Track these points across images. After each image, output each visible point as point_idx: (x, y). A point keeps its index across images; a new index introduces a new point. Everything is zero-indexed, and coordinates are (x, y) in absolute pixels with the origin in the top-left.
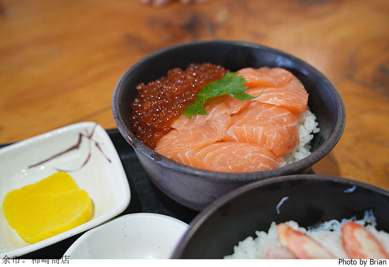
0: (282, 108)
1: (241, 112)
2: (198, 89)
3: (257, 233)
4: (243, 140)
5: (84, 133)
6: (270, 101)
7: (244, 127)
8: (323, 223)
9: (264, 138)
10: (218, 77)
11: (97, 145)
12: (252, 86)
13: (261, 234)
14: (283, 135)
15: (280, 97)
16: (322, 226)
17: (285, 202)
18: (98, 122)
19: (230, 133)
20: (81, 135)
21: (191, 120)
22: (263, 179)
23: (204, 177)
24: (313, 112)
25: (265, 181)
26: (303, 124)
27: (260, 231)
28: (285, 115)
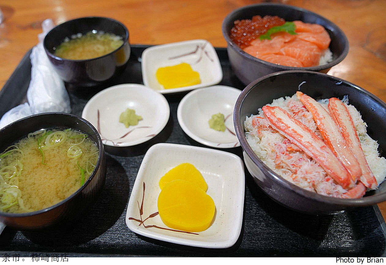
0: (313, 43)
1: (289, 42)
2: (268, 28)
3: (286, 97)
4: (288, 55)
5: (200, 46)
6: (307, 39)
7: (290, 49)
8: (321, 99)
9: (300, 56)
10: (281, 24)
11: (206, 53)
12: (298, 31)
13: (288, 98)
14: (310, 56)
15: (314, 37)
16: (320, 101)
17: (304, 83)
18: (209, 40)
19: (282, 50)
20: (198, 47)
21: (262, 42)
22: (295, 70)
23: (265, 64)
24: (331, 51)
25: (296, 71)
26: (324, 56)
27: (287, 96)
28: (315, 47)
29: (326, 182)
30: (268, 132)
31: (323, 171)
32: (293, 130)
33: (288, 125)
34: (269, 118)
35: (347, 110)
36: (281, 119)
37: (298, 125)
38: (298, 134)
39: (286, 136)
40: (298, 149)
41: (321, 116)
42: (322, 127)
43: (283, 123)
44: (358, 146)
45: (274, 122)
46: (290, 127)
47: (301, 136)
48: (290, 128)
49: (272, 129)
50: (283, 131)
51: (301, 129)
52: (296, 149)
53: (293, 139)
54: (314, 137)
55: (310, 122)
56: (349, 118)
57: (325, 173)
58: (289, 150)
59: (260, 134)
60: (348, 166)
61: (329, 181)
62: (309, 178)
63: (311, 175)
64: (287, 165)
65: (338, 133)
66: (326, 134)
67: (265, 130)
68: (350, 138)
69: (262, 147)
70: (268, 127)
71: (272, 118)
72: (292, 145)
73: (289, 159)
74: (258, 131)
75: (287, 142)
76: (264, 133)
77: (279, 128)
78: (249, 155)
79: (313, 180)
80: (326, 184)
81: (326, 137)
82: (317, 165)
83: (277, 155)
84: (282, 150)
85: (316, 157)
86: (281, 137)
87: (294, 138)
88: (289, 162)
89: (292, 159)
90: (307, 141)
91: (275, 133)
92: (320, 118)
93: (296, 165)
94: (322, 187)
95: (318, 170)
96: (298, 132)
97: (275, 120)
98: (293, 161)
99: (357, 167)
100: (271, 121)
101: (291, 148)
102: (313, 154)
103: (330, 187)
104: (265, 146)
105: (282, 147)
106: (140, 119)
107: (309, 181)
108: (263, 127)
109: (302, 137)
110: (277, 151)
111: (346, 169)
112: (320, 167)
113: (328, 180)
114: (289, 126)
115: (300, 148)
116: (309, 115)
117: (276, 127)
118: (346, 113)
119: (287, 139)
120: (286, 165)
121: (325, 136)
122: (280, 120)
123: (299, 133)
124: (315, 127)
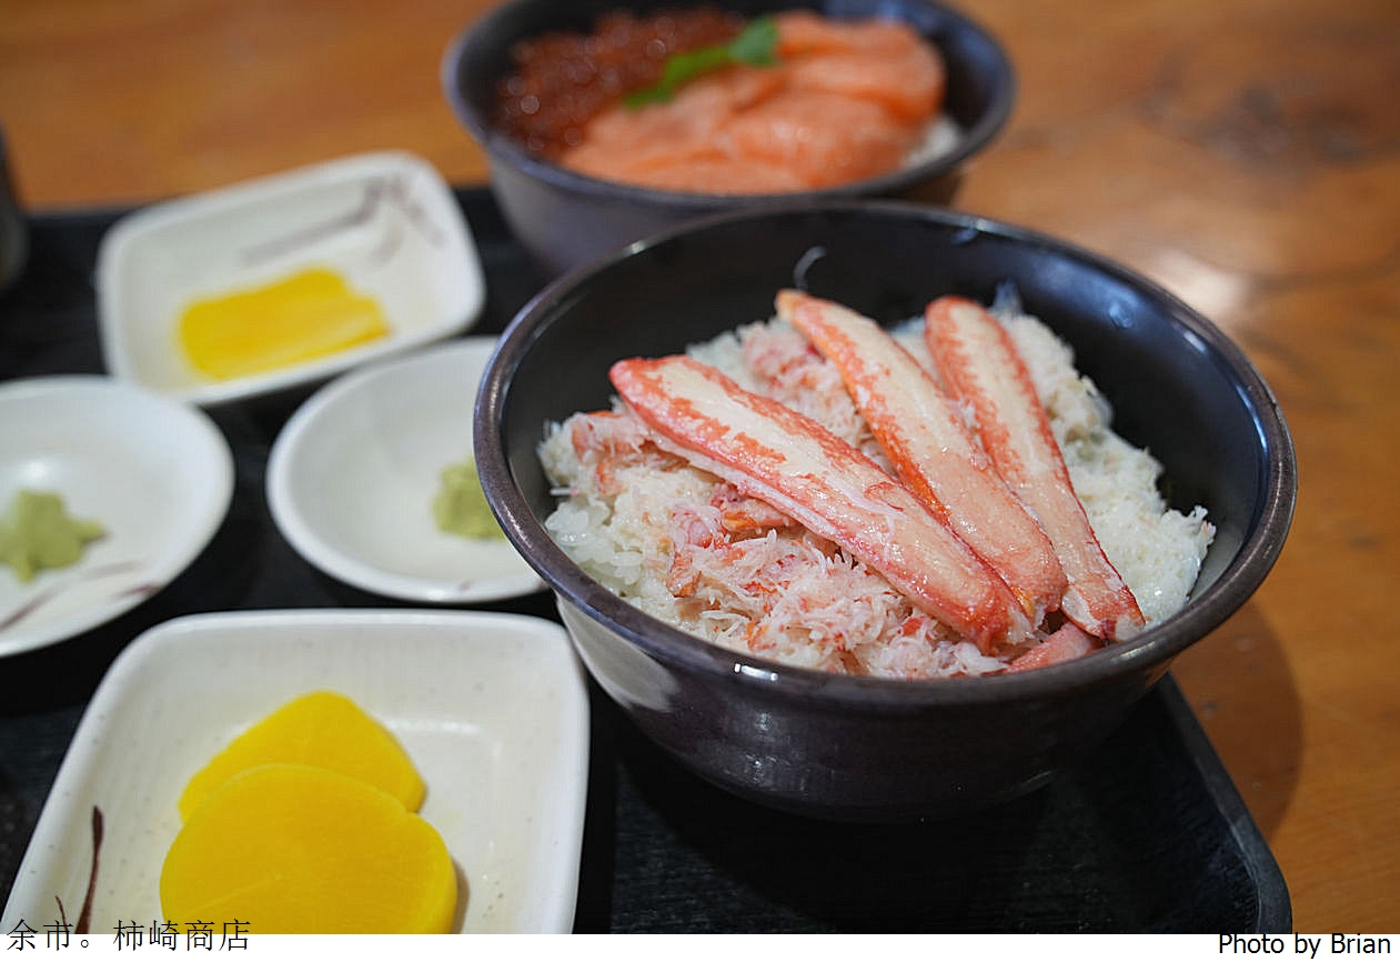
29: (906, 639)
30: (642, 469)
31: (887, 593)
32: (741, 437)
33: (720, 420)
34: (637, 407)
35: (1005, 339)
36: (686, 403)
37: (765, 414)
38: (764, 452)
39: (719, 470)
40: (774, 516)
41: (871, 368)
42: (880, 409)
43: (695, 416)
44: (1052, 475)
45: (661, 420)
46: (727, 429)
47: (775, 457)
48: (729, 432)
49: (662, 454)
50: (702, 449)
51: (776, 428)
52: (763, 518)
53: (745, 476)
54: (837, 454)
55: (833, 402)
56: (1012, 369)
57: (895, 602)
58: (733, 525)
59: (607, 481)
60: (1001, 557)
61: (917, 633)
62: (817, 624)
63: (829, 613)
64: (726, 591)
65: (949, 425)
66: (894, 438)
67: (628, 466)
68: (1012, 444)
69: (621, 540)
70: (640, 447)
71: (651, 402)
72: (748, 507)
73: (728, 562)
74: (599, 471)
75: (725, 499)
76: (627, 477)
77: (682, 441)
78: (535, 561)
79: (836, 630)
80: (905, 644)
81: (897, 450)
82: (860, 571)
83: (677, 555)
84: (698, 530)
85: (849, 536)
86: (704, 481)
87: (750, 473)
88: (732, 578)
89: (745, 561)
90: (805, 475)
91: (674, 469)
92: (866, 378)
93: (764, 585)
94: (888, 662)
95: (864, 591)
96: (762, 443)
97: (662, 412)
98: (748, 569)
99: (1039, 557)
100: (649, 418)
101: (740, 515)
102: (831, 522)
103: (921, 654)
104: (630, 530)
105: (699, 520)
106: (89, 538)
107: (815, 635)
108: (617, 451)
109: (782, 458)
110: (679, 537)
111: (988, 566)
112: (874, 578)
113: (910, 630)
114: (724, 424)
115: (782, 513)
116: (826, 376)
117: (675, 441)
118: (998, 353)
119: (724, 487)
120: (719, 592)
121: (892, 448)
122: (682, 406)
123: (770, 447)
124: (853, 421)
